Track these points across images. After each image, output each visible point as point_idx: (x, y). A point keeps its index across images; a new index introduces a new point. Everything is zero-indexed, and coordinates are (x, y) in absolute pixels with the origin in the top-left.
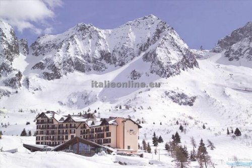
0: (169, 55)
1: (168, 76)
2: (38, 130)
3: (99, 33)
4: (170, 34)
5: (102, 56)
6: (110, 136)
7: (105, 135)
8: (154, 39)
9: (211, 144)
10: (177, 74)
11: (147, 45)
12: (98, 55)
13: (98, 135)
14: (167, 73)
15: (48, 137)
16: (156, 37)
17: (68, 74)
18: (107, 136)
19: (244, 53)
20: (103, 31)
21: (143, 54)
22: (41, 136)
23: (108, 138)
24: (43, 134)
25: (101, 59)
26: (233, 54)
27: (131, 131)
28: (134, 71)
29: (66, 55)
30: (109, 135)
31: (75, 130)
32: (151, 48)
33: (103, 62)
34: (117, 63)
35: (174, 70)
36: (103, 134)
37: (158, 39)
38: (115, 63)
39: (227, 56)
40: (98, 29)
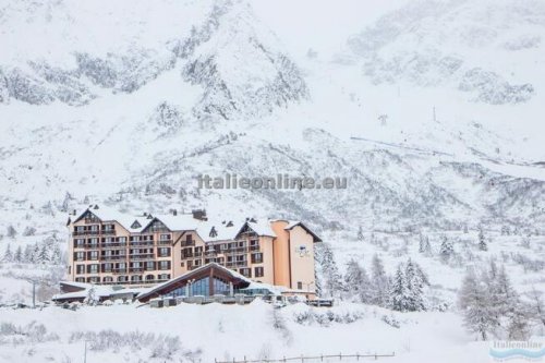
2: (77, 250)
5: (81, 67)
6: (261, 261)
7: (249, 258)
8: (207, 28)
11: (191, 44)
15: (103, 265)
16: (212, 26)
18: (254, 261)
19: (405, 67)
21: (182, 63)
22: (87, 263)
24: (89, 259)
25: (78, 73)
26: (382, 69)
28: (164, 106)
31: (169, 249)
32: (201, 50)
33: (85, 80)
34: (118, 85)
37: (217, 28)
38: (113, 85)
39: (369, 73)
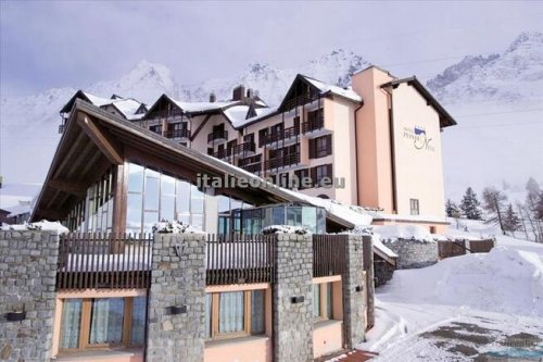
6: (329, 151)
7: (304, 150)
8: (347, 78)
13: (273, 154)
18: (314, 154)
23: (316, 162)
27: (418, 132)
30: (322, 146)
36: (295, 148)
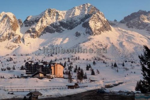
0: (96, 24)
1: (95, 35)
3: (59, 13)
4: (97, 13)
5: (61, 24)
6: (52, 70)
7: (50, 70)
9: (98, 71)
10: (100, 34)
11: (85, 19)
12: (59, 24)
14: (94, 33)
16: (90, 15)
17: (43, 34)
20: (61, 12)
21: (82, 23)
26: (131, 25)
27: (60, 68)
28: (77, 32)
29: (42, 25)
32: (87, 20)
33: (61, 27)
35: (98, 32)
38: (68, 28)
39: (128, 25)
40: (58, 11)
